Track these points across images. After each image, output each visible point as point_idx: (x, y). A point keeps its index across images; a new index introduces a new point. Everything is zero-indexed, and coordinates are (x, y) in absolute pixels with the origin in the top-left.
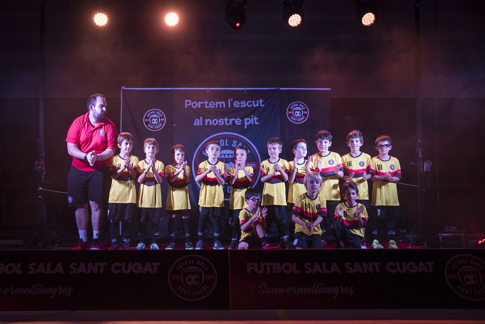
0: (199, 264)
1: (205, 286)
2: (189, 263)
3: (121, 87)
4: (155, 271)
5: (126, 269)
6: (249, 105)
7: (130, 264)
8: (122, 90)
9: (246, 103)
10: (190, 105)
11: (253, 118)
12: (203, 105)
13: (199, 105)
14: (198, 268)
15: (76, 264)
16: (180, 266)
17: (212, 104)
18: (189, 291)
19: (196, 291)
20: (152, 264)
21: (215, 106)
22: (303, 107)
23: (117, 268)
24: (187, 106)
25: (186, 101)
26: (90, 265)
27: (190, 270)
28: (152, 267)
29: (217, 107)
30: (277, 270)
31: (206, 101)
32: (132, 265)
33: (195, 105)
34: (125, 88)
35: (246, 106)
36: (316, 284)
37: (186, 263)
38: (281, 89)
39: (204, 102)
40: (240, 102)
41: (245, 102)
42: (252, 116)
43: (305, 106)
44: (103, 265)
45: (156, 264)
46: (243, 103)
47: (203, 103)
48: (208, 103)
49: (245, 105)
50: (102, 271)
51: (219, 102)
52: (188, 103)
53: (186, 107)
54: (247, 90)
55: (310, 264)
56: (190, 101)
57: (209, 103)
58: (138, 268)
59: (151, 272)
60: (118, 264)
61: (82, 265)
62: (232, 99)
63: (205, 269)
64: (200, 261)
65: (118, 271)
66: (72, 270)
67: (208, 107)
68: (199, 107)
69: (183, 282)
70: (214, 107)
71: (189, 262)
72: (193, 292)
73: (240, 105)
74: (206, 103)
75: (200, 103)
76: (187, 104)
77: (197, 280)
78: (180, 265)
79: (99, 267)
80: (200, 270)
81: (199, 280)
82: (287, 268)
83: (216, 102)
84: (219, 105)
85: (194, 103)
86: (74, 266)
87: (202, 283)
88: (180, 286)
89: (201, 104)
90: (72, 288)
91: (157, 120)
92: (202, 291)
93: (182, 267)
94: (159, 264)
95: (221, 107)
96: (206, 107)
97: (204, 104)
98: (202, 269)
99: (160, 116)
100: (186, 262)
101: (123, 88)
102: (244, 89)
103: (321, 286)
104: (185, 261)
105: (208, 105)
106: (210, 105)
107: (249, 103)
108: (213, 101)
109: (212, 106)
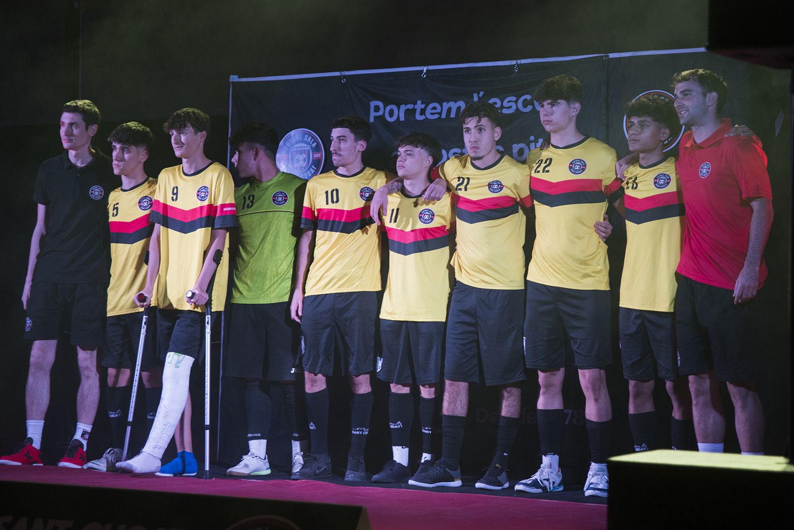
3: (230, 77)
6: (525, 106)
8: (231, 83)
9: (516, 102)
10: (381, 113)
11: (534, 144)
12: (410, 113)
13: (399, 113)
17: (435, 108)
21: (440, 114)
24: (375, 117)
25: (373, 104)
29: (444, 116)
31: (419, 102)
33: (391, 113)
34: (239, 77)
35: (517, 109)
38: (612, 55)
39: (414, 105)
40: (502, 101)
41: (514, 99)
42: (532, 138)
46: (508, 102)
47: (410, 106)
48: (423, 106)
49: (514, 107)
51: (452, 104)
52: (377, 109)
53: (372, 120)
56: (380, 104)
57: (425, 107)
62: (482, 94)
67: (423, 117)
68: (402, 118)
70: (439, 116)
73: (502, 107)
74: (419, 106)
75: (403, 108)
76: (375, 111)
83: (445, 104)
84: (449, 110)
85: (388, 108)
89: (407, 112)
91: (305, 157)
95: (453, 115)
96: (419, 117)
97: (414, 110)
99: (312, 147)
101: (234, 78)
105: (423, 112)
106: (428, 111)
107: (526, 100)
108: (435, 102)
109: (432, 114)
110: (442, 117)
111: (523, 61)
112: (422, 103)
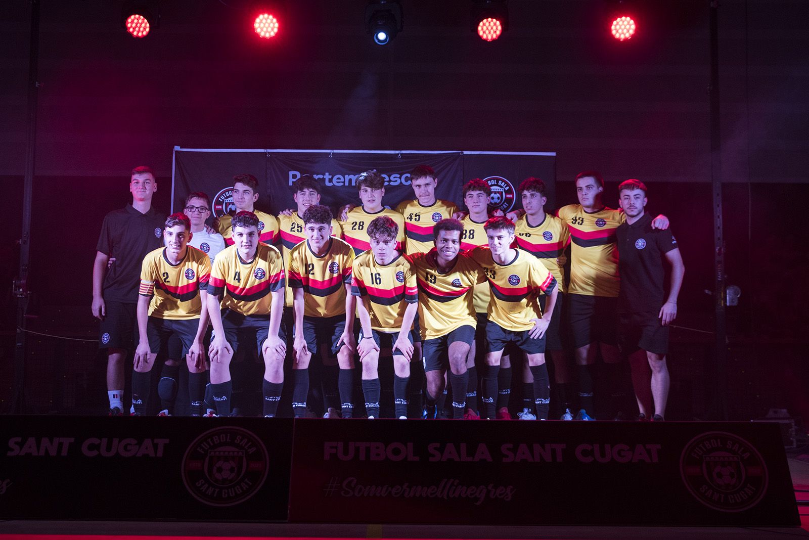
0: (239, 442)
1: (246, 480)
2: (222, 441)
3: (174, 148)
4: (160, 454)
5: (109, 449)
7: (116, 441)
8: (174, 152)
9: (400, 178)
14: (237, 450)
15: (19, 439)
16: (204, 445)
17: (339, 179)
18: (217, 490)
19: (230, 490)
20: (156, 441)
21: (344, 182)
22: (505, 187)
23: (92, 447)
24: (293, 182)
25: (291, 173)
26: (45, 442)
27: (222, 453)
28: (155, 446)
29: (347, 184)
30: (378, 455)
31: (327, 174)
32: (120, 442)
34: (181, 148)
35: (401, 183)
36: (446, 480)
37: (215, 440)
38: (465, 153)
39: (323, 175)
40: (389, 177)
41: (399, 176)
43: (508, 185)
44: (67, 441)
45: (162, 442)
46: (394, 178)
47: (321, 176)
48: (330, 177)
49: (399, 181)
50: (64, 453)
51: (351, 176)
53: (290, 184)
54: (402, 154)
55: (438, 445)
57: (332, 178)
58: (129, 448)
59: (152, 454)
60: (95, 441)
61: (31, 441)
63: (249, 450)
64: (240, 438)
65: (95, 453)
66: (12, 450)
67: (331, 184)
69: (207, 474)
70: (343, 184)
71: (221, 438)
72: (224, 490)
73: (390, 181)
74: (327, 176)
77: (232, 470)
78: (205, 443)
79: (61, 444)
80: (240, 454)
81: (236, 472)
82: (396, 452)
83: (346, 176)
84: (350, 180)
86: (16, 443)
87: (242, 475)
88: (202, 480)
90: (9, 480)
92: (240, 489)
93: (208, 447)
94: (167, 441)
96: (328, 184)
97: (324, 179)
98: (244, 451)
100: (216, 438)
101: (177, 148)
102: (397, 152)
103: (455, 484)
104: (214, 438)
105: (330, 180)
106: (335, 180)
107: (407, 177)
108: (339, 174)
109: (337, 182)
110: (346, 185)
111: (404, 152)
112: (329, 175)
